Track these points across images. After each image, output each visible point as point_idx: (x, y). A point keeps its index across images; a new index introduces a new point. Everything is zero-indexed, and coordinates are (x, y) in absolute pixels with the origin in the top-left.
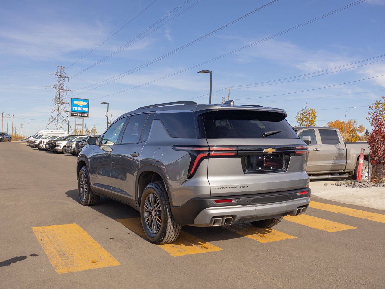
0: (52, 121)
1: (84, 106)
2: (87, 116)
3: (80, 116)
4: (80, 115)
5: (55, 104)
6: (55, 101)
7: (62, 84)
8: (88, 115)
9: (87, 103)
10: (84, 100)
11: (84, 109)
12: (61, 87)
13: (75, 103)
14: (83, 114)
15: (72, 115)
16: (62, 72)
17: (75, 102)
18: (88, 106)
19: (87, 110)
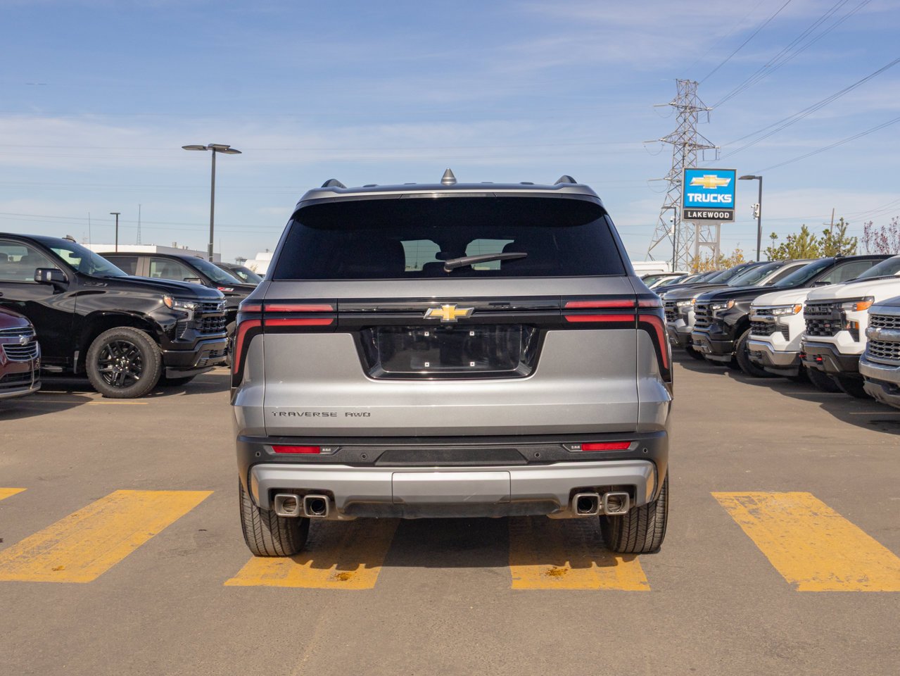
0: (664, 237)
1: (720, 190)
2: (731, 218)
3: (710, 218)
4: (710, 215)
5: (672, 187)
6: (671, 180)
7: (691, 129)
8: (731, 214)
9: (728, 180)
10: (721, 173)
11: (720, 198)
12: (686, 138)
13: (696, 181)
14: (719, 212)
15: (686, 217)
16: (691, 97)
17: (694, 179)
18: (731, 189)
19: (730, 200)
